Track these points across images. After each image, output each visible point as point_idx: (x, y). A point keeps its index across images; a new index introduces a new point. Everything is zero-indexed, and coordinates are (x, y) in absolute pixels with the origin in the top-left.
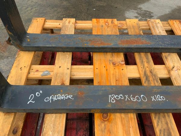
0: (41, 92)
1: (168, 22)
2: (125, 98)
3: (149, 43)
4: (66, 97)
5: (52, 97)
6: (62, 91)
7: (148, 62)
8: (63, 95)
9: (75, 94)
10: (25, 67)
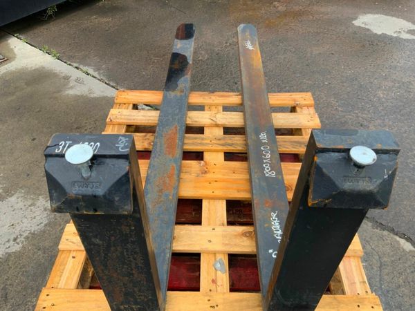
0: (271, 251)
1: (117, 104)
2: (266, 162)
3: (176, 127)
4: (275, 220)
5: (277, 236)
6: (266, 225)
7: (203, 139)
8: (273, 223)
9: (270, 209)
10: (209, 300)
